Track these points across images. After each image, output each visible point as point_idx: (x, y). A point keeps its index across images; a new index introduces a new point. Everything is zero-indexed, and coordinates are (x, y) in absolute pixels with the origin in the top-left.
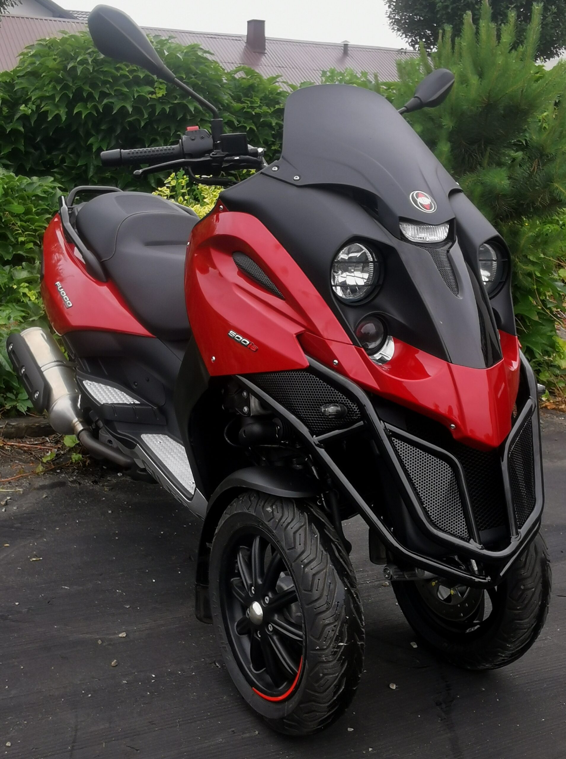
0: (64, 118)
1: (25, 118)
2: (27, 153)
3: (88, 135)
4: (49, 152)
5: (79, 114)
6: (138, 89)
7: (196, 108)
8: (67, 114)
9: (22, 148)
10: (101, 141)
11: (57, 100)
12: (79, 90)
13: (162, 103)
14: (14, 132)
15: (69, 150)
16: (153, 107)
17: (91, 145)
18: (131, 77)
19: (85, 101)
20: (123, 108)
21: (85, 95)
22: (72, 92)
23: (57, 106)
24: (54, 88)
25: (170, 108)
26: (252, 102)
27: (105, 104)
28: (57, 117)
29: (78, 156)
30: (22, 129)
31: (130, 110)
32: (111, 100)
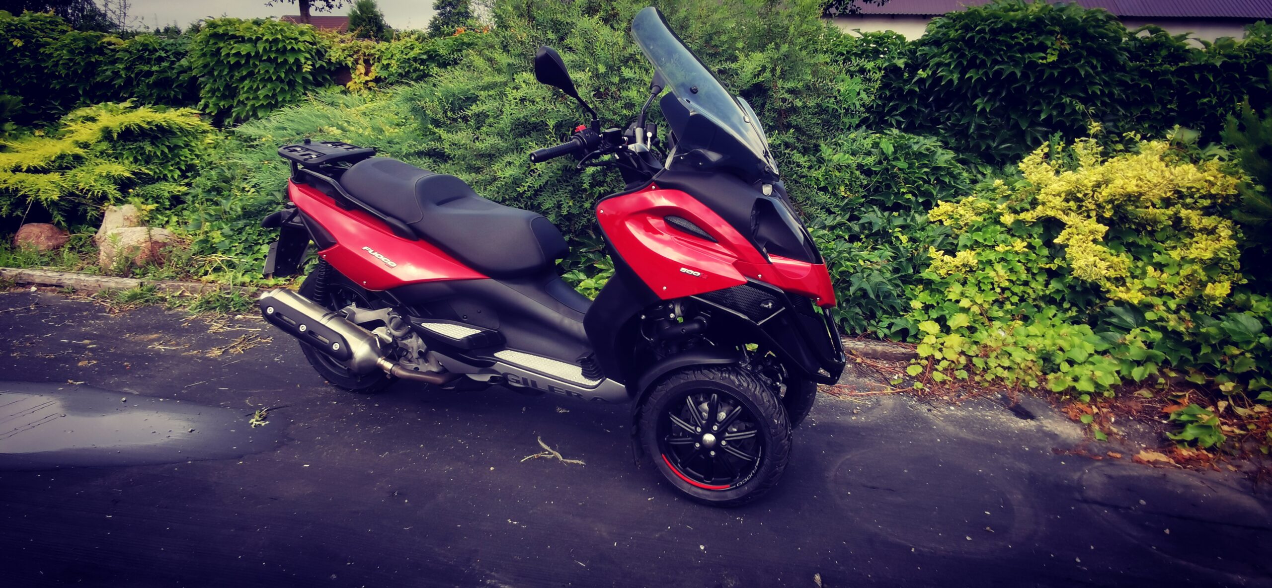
0: (956, 82)
1: (922, 81)
2: (919, 111)
3: (975, 97)
4: (938, 110)
5: (971, 78)
6: (1030, 55)
7: (1086, 72)
8: (960, 79)
9: (915, 107)
10: (986, 102)
11: (952, 67)
12: (975, 57)
13: (1051, 68)
14: (911, 92)
15: (955, 108)
16: (1042, 72)
17: (976, 106)
18: (1025, 44)
19: (978, 67)
20: (1013, 74)
21: (978, 62)
22: (967, 61)
23: (951, 72)
24: (952, 56)
25: (1059, 73)
26: (1151, 61)
27: (996, 71)
28: (951, 81)
29: (963, 115)
30: (917, 89)
31: (1019, 74)
32: (1001, 67)
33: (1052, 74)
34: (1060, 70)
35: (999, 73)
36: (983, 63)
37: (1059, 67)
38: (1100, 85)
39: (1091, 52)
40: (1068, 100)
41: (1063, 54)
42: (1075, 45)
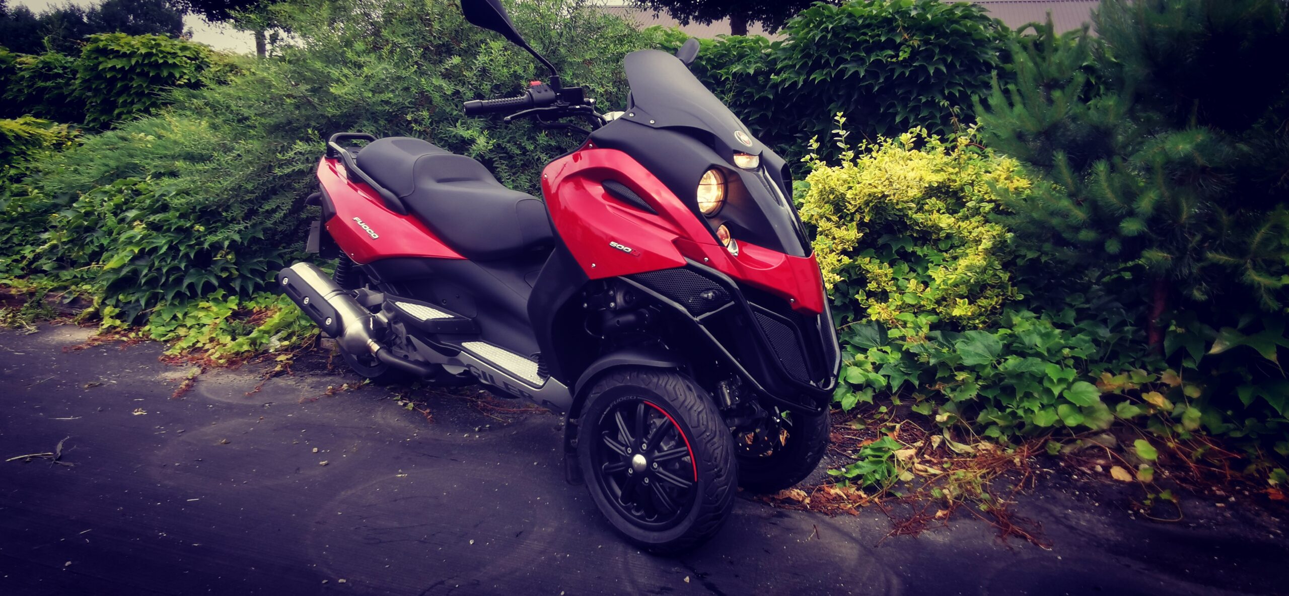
0: (800, 85)
5: (814, 79)
6: (877, 54)
8: (804, 81)
11: (797, 67)
12: (821, 57)
13: (903, 67)
16: (892, 71)
19: (822, 68)
21: (823, 62)
22: (812, 60)
25: (910, 71)
27: (839, 71)
28: (794, 84)
31: (863, 75)
33: (903, 73)
34: (912, 68)
35: (843, 72)
36: (827, 63)
37: (911, 66)
38: (960, 85)
39: (945, 49)
41: (914, 53)
42: (926, 42)
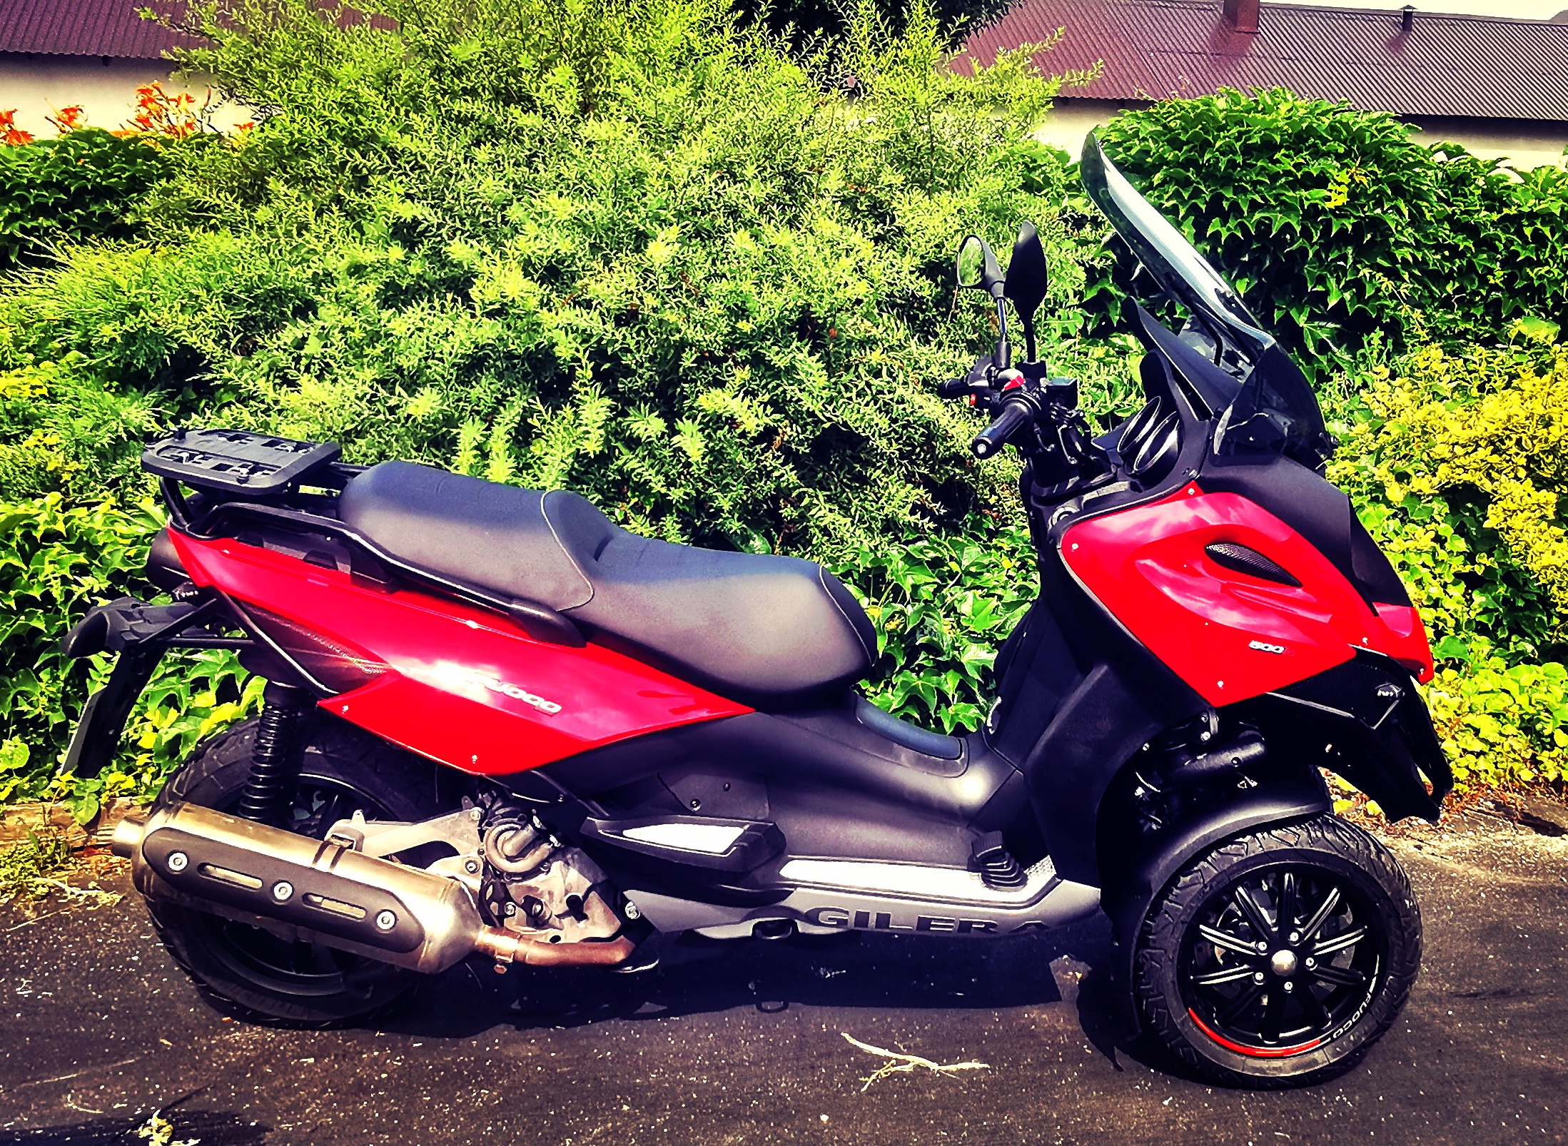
6: (1309, 194)
12: (1218, 198)
13: (1342, 216)
16: (1328, 225)
18: (1296, 174)
19: (1226, 215)
20: (1287, 227)
21: (1226, 205)
25: (1353, 225)
27: (1259, 221)
31: (1298, 229)
32: (1266, 215)
33: (1343, 228)
34: (1353, 221)
35: (1264, 226)
36: (1235, 207)
37: (1351, 215)
40: (1366, 271)
41: (1355, 193)
